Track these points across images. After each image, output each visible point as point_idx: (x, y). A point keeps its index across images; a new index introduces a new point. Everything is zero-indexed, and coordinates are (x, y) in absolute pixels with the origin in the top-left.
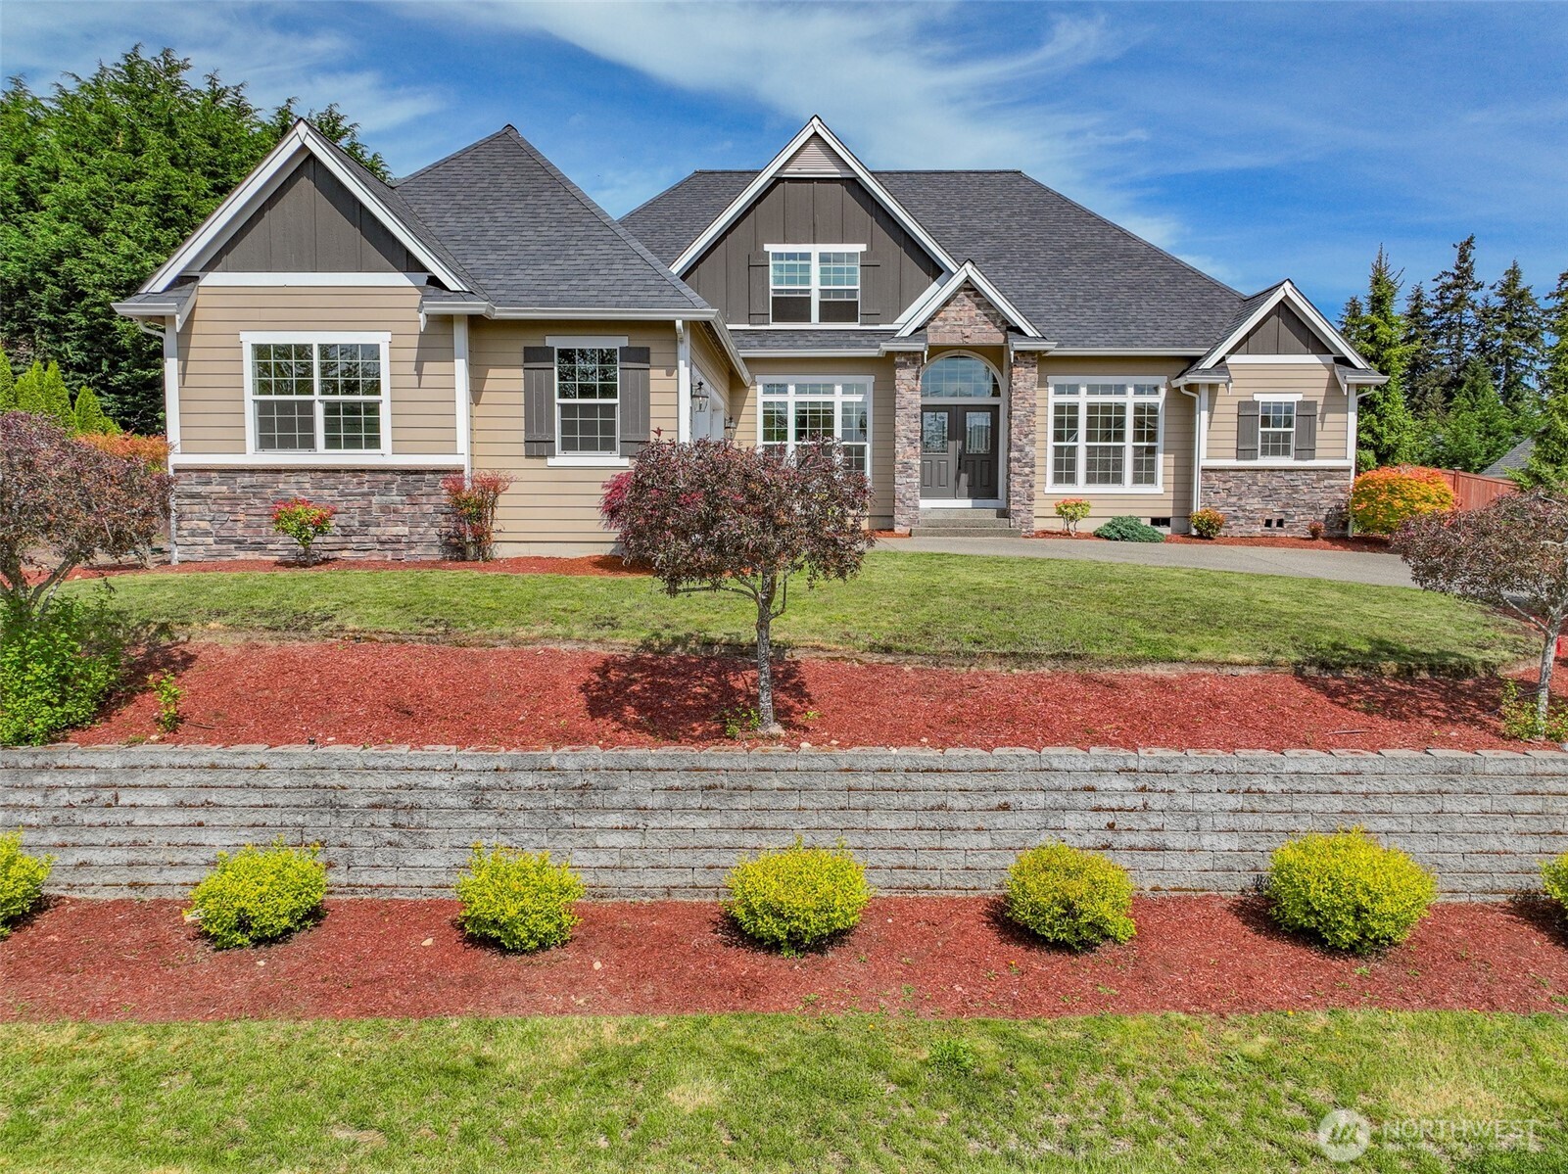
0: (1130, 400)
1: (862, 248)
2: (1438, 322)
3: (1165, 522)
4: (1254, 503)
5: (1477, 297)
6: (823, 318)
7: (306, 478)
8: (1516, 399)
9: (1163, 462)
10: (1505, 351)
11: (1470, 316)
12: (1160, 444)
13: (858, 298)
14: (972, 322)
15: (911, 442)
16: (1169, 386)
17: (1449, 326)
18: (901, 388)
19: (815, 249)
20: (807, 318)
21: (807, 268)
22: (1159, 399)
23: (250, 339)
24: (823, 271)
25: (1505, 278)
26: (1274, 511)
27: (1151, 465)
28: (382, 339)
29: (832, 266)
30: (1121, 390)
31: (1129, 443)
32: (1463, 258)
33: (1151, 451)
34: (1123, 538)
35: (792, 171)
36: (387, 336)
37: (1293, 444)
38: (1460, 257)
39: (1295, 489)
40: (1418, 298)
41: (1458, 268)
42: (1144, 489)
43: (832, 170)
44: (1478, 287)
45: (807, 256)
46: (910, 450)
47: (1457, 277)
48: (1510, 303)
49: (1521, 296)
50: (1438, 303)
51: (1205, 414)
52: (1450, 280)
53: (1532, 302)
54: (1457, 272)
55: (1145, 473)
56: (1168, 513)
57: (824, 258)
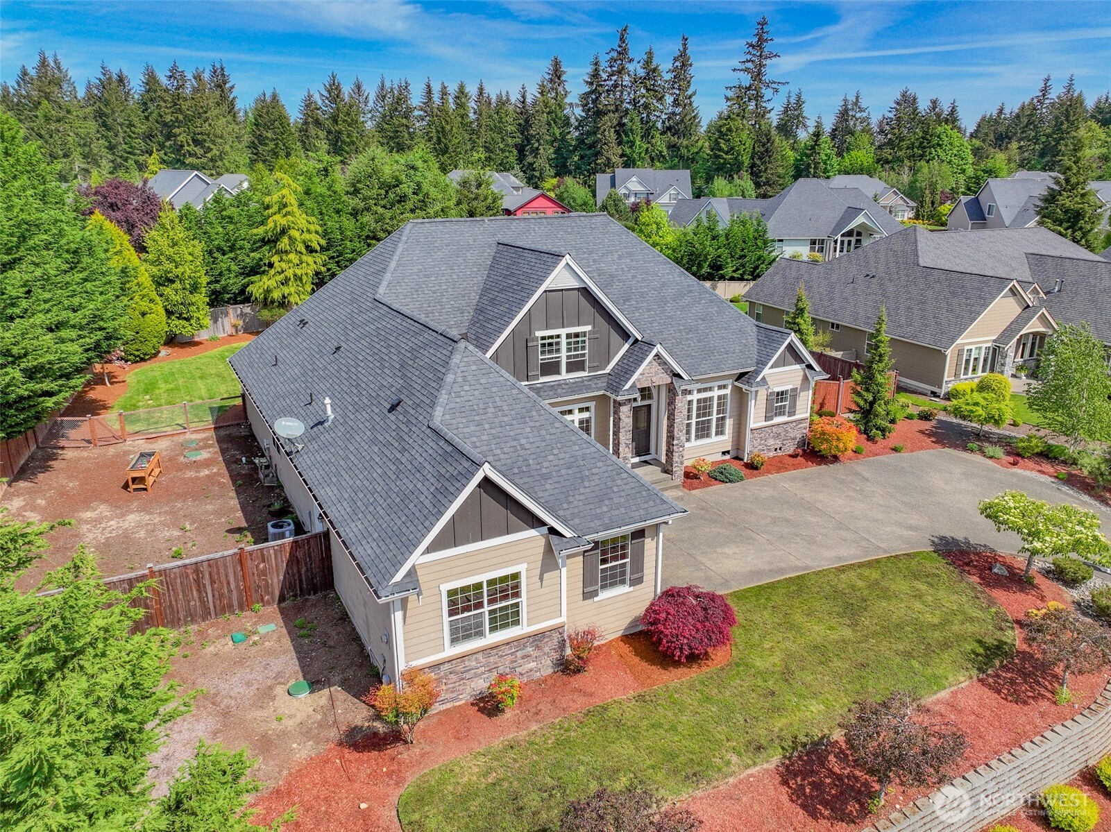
0: (716, 393)
1: (588, 328)
2: (610, 83)
3: (728, 452)
4: (771, 442)
5: (630, 67)
6: (568, 371)
7: (480, 656)
8: (652, 138)
9: (729, 423)
10: (646, 106)
11: (627, 80)
12: (728, 415)
13: (587, 357)
14: (656, 373)
15: (627, 445)
16: (733, 384)
17: (616, 86)
18: (622, 416)
19: (563, 332)
20: (558, 373)
21: (558, 343)
22: (728, 391)
23: (446, 587)
24: (569, 344)
25: (645, 57)
26: (778, 443)
27: (723, 426)
28: (522, 568)
29: (573, 340)
30: (710, 389)
31: (714, 417)
32: (622, 39)
33: (723, 419)
34: (730, 481)
35: (553, 287)
36: (525, 565)
37: (787, 409)
38: (621, 39)
39: (786, 431)
40: (596, 64)
41: (620, 46)
42: (720, 438)
43: (576, 284)
44: (631, 61)
45: (558, 336)
46: (627, 449)
47: (619, 53)
48: (648, 74)
49: (654, 70)
50: (609, 70)
51: (753, 401)
52: (615, 55)
53: (659, 75)
54: (619, 49)
55: (720, 432)
56: (729, 448)
57: (568, 336)
